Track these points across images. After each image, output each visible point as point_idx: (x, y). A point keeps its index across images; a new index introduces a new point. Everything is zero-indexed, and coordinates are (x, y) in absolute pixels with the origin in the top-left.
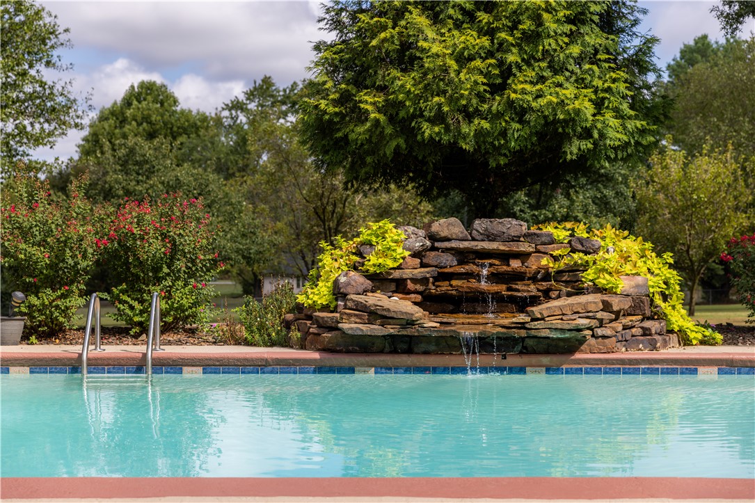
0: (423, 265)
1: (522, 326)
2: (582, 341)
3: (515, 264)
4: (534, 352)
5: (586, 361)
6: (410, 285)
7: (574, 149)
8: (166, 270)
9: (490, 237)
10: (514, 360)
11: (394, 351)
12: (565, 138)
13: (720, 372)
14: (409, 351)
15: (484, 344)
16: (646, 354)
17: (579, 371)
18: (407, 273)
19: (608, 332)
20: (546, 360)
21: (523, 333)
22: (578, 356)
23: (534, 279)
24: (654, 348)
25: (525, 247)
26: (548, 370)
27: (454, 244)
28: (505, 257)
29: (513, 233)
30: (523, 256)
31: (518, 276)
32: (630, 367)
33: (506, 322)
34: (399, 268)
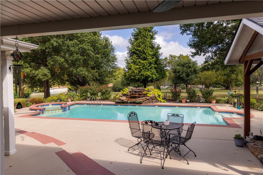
0: (130, 93)
1: (135, 101)
2: (142, 103)
3: (141, 93)
4: (137, 104)
5: (143, 105)
6: (129, 95)
7: (149, 79)
8: (105, 93)
9: (138, 90)
10: (135, 104)
11: (122, 103)
12: (148, 78)
13: (158, 106)
14: (124, 103)
15: (131, 103)
16: (152, 104)
17: (142, 106)
18: (128, 94)
19: (146, 102)
20: (138, 104)
21: (135, 102)
22: (142, 104)
23: (143, 95)
24: (153, 103)
25: (142, 91)
26: (139, 106)
27: (134, 91)
28: (140, 92)
29: (141, 89)
30: (142, 92)
31: (141, 94)
32: (148, 106)
33: (133, 100)
34: (127, 93)
